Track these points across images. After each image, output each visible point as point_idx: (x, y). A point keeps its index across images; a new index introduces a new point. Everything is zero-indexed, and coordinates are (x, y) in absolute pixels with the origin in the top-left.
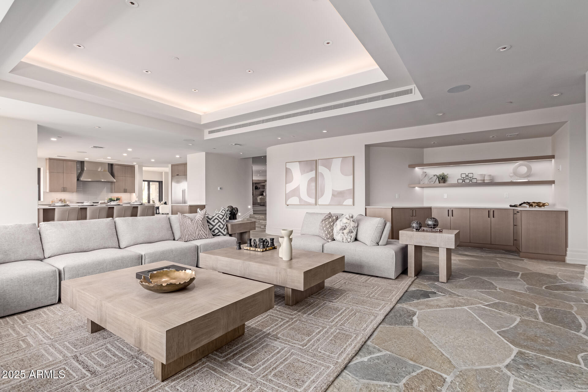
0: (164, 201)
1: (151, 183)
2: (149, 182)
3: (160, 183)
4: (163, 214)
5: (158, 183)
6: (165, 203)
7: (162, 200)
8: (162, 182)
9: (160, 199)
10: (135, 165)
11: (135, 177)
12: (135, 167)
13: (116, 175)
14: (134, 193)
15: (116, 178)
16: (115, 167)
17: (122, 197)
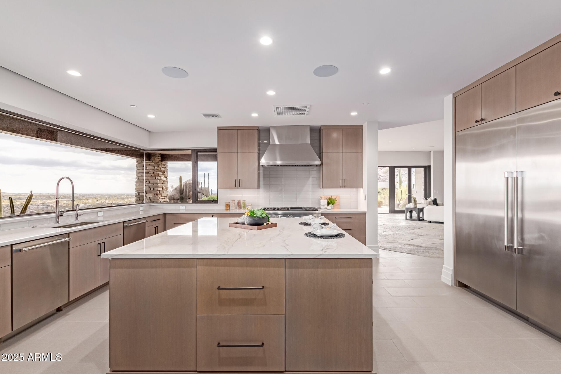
0: (432, 198)
1: (413, 170)
2: (409, 168)
3: (427, 169)
4: (430, 222)
5: (423, 170)
6: (435, 202)
7: (430, 196)
8: (430, 167)
9: (427, 195)
10: (362, 125)
11: (362, 152)
12: (362, 129)
13: (324, 150)
14: (362, 188)
15: (324, 156)
16: (324, 132)
17: (339, 197)
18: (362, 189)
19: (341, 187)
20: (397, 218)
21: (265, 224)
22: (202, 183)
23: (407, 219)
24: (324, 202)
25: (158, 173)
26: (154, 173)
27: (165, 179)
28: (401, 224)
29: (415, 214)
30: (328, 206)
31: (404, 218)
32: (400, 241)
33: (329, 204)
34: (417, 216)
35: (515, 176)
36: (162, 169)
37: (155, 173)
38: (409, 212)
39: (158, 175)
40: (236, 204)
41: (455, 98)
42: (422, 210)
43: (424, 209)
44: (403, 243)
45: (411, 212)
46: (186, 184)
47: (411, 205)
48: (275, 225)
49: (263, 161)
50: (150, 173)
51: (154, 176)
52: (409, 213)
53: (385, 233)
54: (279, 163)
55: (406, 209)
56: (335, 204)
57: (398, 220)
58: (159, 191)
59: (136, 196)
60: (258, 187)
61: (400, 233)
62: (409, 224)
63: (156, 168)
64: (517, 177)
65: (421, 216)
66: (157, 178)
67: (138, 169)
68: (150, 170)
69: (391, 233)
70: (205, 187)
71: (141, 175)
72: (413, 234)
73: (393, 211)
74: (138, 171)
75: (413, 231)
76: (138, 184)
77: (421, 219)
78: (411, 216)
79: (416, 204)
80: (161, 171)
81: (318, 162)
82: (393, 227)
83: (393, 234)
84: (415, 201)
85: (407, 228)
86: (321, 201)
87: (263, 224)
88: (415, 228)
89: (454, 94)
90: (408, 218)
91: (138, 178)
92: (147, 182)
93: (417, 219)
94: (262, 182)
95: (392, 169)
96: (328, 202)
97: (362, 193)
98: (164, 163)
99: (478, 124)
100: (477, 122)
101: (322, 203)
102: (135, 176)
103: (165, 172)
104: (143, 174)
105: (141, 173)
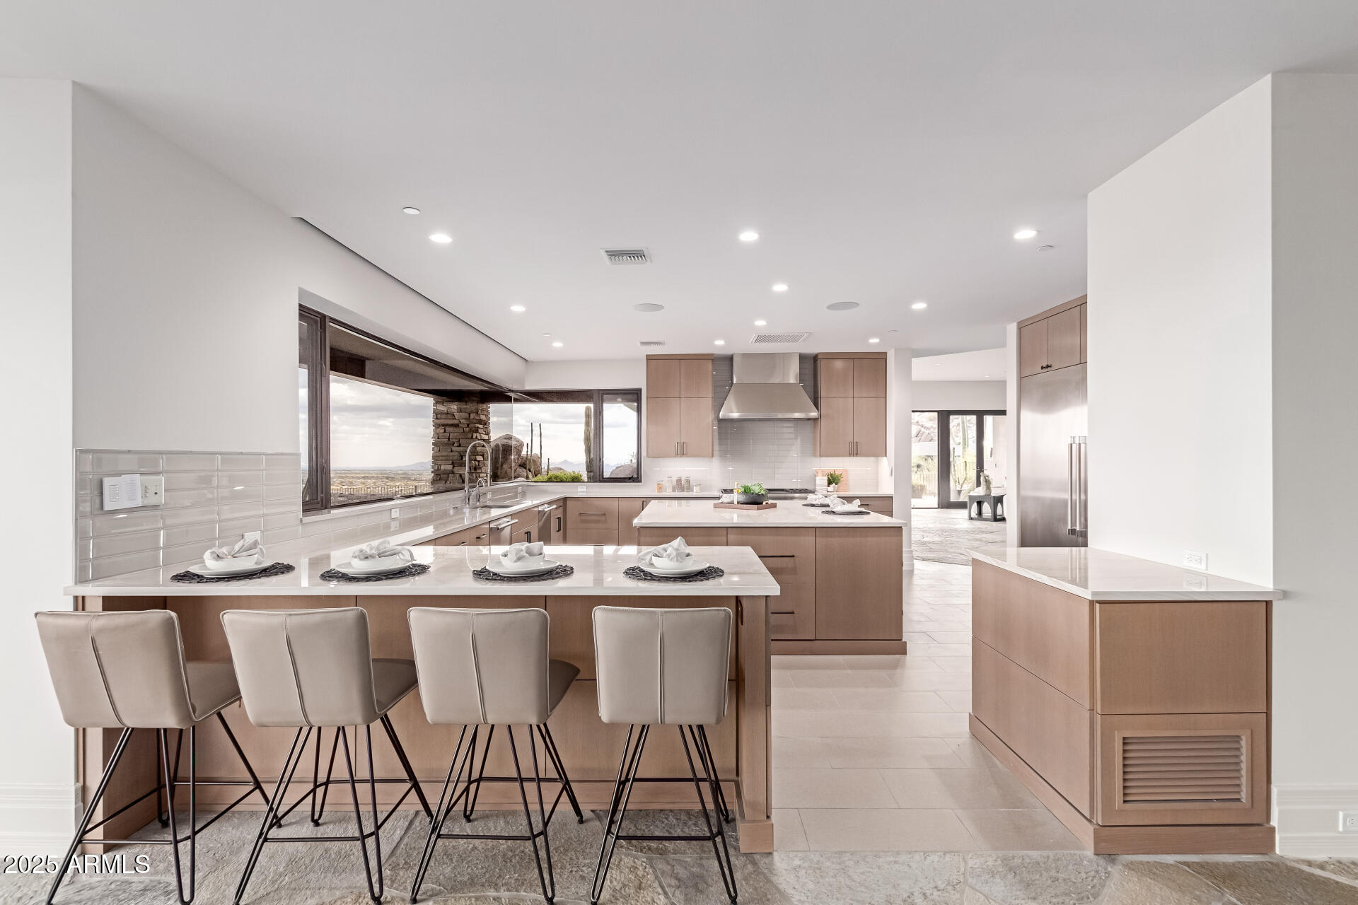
1: (988, 420)
2: (980, 415)
10: (886, 353)
11: (886, 397)
12: (886, 360)
13: (823, 393)
14: (886, 455)
15: (823, 403)
16: (822, 365)
17: (846, 471)
18: (885, 458)
19: (850, 455)
20: (953, 516)
21: (764, 503)
22: (527, 444)
23: (971, 519)
24: (822, 481)
26: (468, 425)
28: (958, 527)
29: (987, 509)
30: (828, 486)
31: (967, 516)
32: (952, 550)
33: (830, 483)
34: (990, 511)
35: (1078, 442)
36: (483, 417)
37: (471, 426)
38: (975, 504)
39: (477, 431)
40: (675, 483)
41: (1020, 329)
42: (999, 500)
43: (1004, 497)
44: (955, 553)
45: (980, 504)
47: (980, 491)
48: (774, 506)
49: (725, 413)
50: (460, 425)
51: (470, 430)
52: (976, 506)
53: (926, 539)
54: (749, 414)
55: (971, 498)
56: (839, 484)
57: (955, 520)
58: (479, 461)
59: (432, 472)
61: (954, 539)
62: (972, 527)
63: (472, 416)
64: (1080, 444)
65: (999, 512)
66: (475, 435)
67: (437, 419)
68: (462, 421)
69: (937, 539)
70: (533, 452)
71: (443, 431)
72: (977, 540)
73: (946, 504)
74: (438, 422)
75: (979, 536)
76: (436, 449)
77: (998, 517)
78: (980, 513)
79: (988, 488)
80: (480, 422)
81: (814, 414)
82: (943, 530)
83: (941, 541)
84: (988, 482)
85: (967, 532)
86: (817, 478)
87: (762, 503)
88: (983, 532)
89: (1019, 323)
90: (974, 514)
91: (437, 436)
92: (456, 445)
93: (990, 518)
95: (944, 417)
96: (829, 480)
97: (885, 464)
98: (485, 406)
99: (1044, 370)
100: (1042, 368)
101: (818, 482)
102: (433, 433)
103: (486, 424)
104: (447, 429)
105: (444, 425)
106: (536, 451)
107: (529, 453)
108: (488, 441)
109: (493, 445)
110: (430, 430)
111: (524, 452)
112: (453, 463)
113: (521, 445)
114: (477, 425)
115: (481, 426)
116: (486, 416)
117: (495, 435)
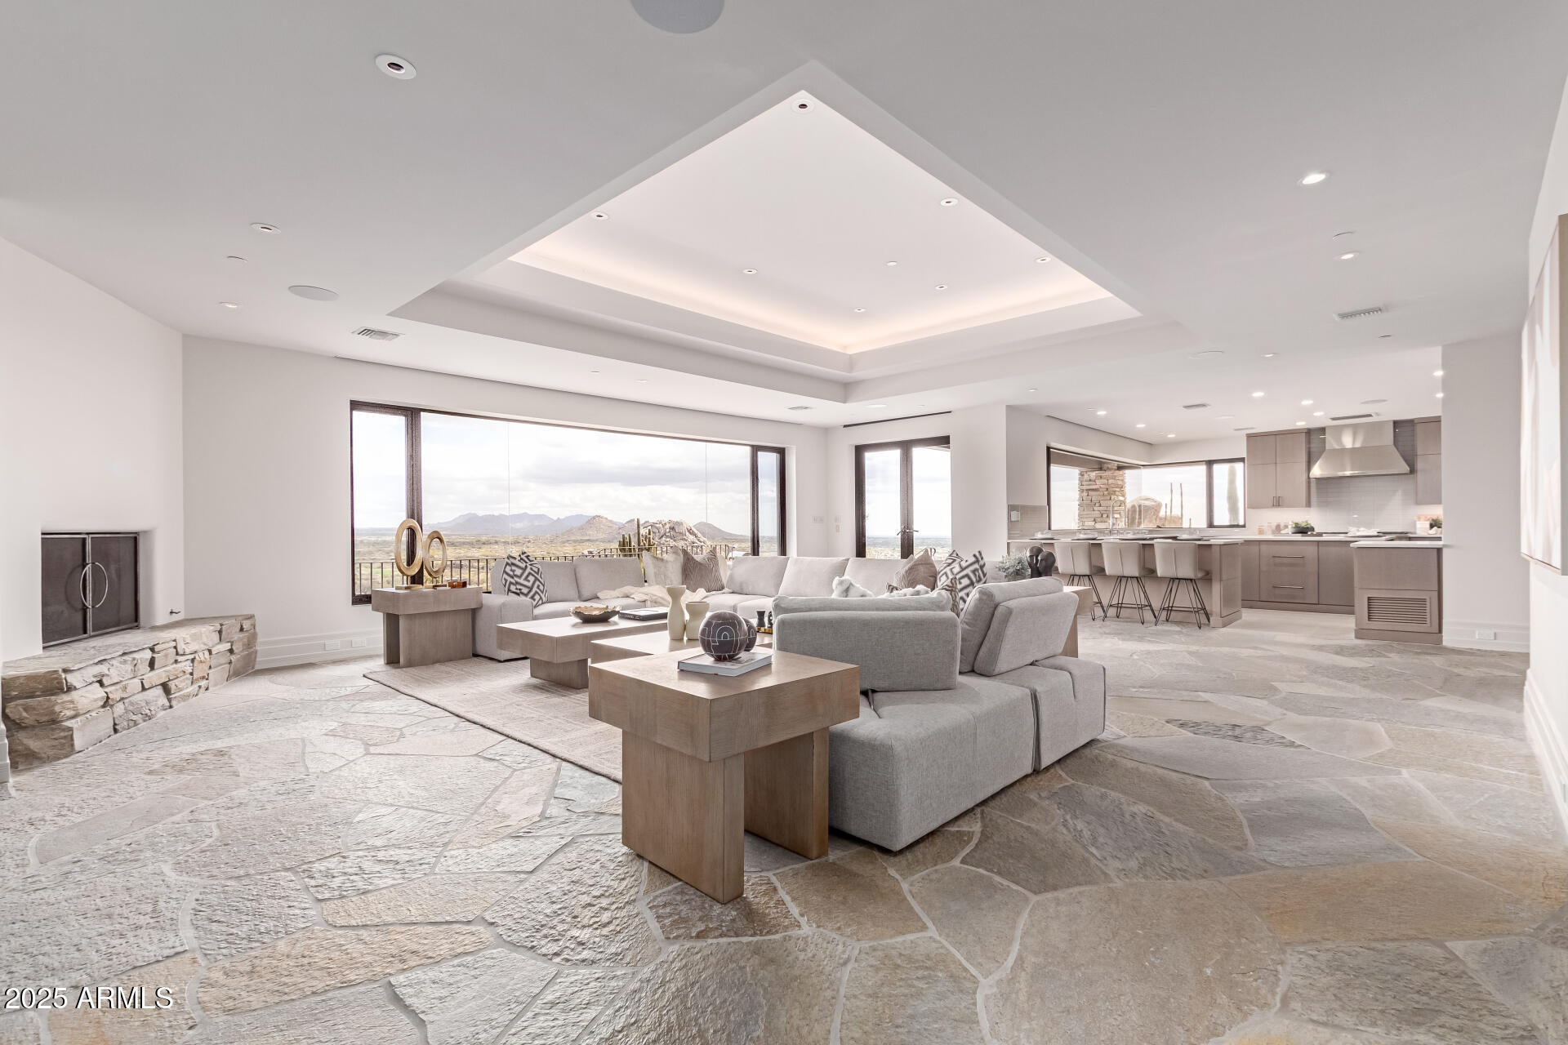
13: (1419, 451)
15: (1419, 460)
16: (1419, 428)
22: (1166, 505)
24: (1423, 525)
25: (1114, 489)
26: (1107, 489)
27: (1121, 498)
30: (1431, 529)
36: (1120, 483)
37: (1110, 490)
39: (1114, 494)
40: (1274, 528)
46: (1133, 506)
49: (1317, 471)
50: (1101, 490)
51: (1109, 494)
54: (1348, 473)
58: (1117, 519)
60: (1309, 505)
63: (1111, 482)
66: (1113, 497)
67: (1084, 485)
68: (1102, 486)
70: (1173, 513)
71: (1086, 495)
74: (1085, 487)
76: (1081, 510)
80: (1117, 486)
81: (1405, 470)
91: (1082, 499)
92: (1097, 506)
94: (1314, 498)
96: (1430, 524)
98: (1122, 472)
103: (1122, 488)
104: (1090, 493)
105: (1088, 490)
106: (1176, 512)
107: (1168, 513)
108: (1122, 503)
109: (1129, 505)
110: (1076, 495)
111: (1162, 513)
112: (1094, 520)
113: (1159, 505)
114: (1114, 491)
115: (1118, 490)
116: (1122, 480)
117: (1131, 497)
